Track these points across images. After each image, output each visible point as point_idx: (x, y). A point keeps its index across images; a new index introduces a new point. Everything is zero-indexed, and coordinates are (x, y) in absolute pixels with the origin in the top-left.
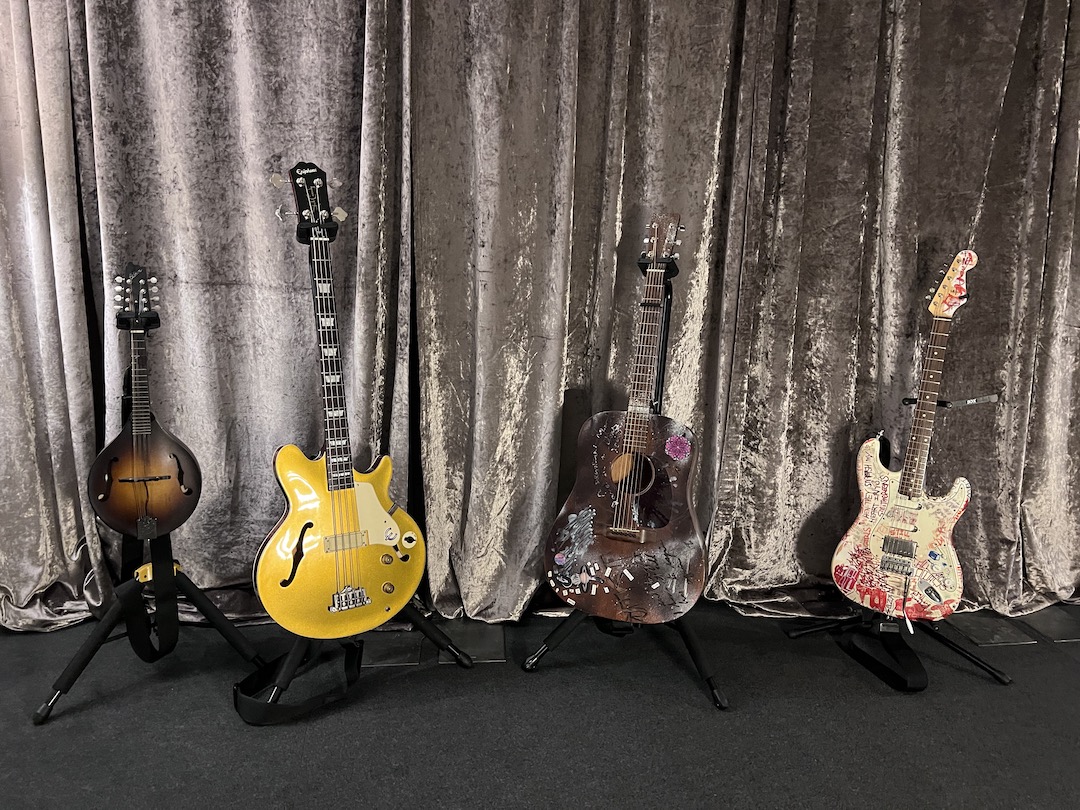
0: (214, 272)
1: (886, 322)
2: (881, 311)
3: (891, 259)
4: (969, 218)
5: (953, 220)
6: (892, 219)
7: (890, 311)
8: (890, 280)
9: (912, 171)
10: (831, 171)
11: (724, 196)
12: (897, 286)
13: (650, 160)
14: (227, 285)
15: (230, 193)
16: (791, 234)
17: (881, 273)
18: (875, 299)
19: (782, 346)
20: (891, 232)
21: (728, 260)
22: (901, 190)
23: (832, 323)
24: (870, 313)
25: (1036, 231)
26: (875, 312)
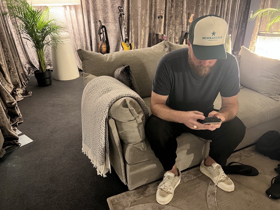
0: (105, 21)
1: (185, 24)
2: (184, 22)
3: (185, 15)
4: (194, 9)
5: (192, 10)
6: (185, 10)
7: (185, 22)
8: (185, 18)
9: (187, 4)
10: (178, 4)
11: (166, 8)
12: (186, 19)
13: (157, 3)
14: (106, 23)
15: (106, 10)
16: (174, 12)
17: (184, 17)
18: (183, 20)
19: (173, 27)
20: (185, 12)
21: (167, 16)
22: (186, 6)
23: (179, 24)
24: (183, 23)
25: (201, 11)
26: (183, 22)
